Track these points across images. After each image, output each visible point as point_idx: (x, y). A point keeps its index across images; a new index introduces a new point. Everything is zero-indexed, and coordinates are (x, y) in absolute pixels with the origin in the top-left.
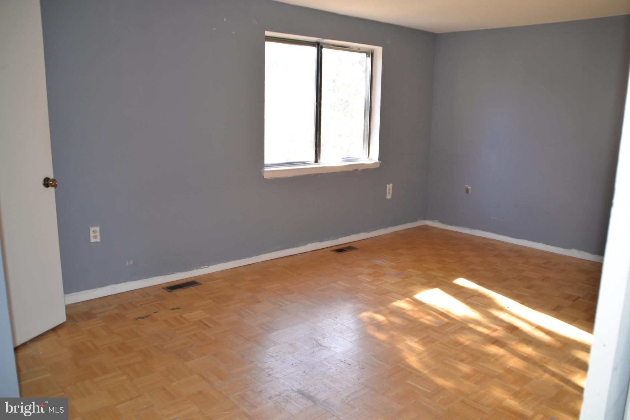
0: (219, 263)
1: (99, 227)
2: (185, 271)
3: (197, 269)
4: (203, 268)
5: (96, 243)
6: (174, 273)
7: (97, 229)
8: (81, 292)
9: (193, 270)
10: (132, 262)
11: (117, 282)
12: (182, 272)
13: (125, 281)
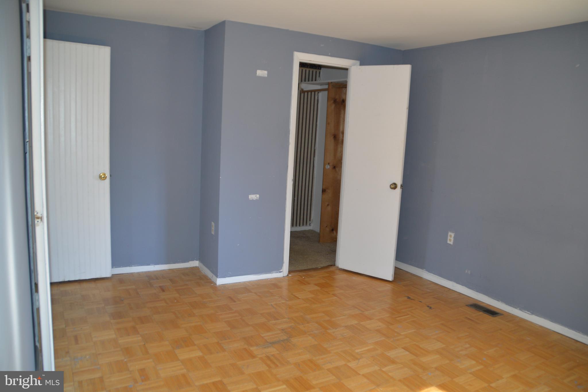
0: (545, 318)
1: (454, 234)
2: (509, 305)
3: (520, 310)
4: (526, 313)
5: (450, 244)
6: (499, 301)
7: (453, 235)
8: (436, 276)
9: (516, 308)
10: (469, 272)
11: (458, 283)
12: (506, 304)
13: (462, 285)
